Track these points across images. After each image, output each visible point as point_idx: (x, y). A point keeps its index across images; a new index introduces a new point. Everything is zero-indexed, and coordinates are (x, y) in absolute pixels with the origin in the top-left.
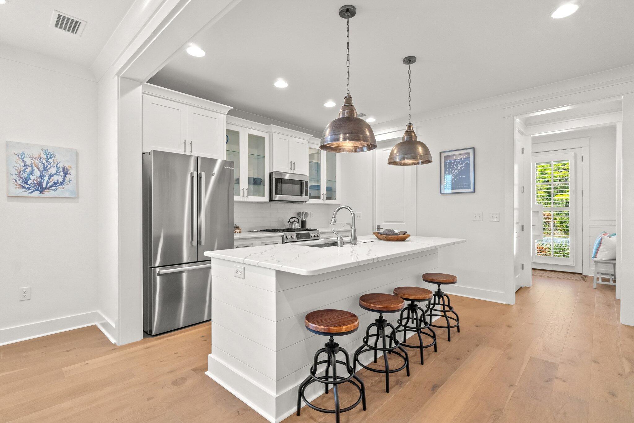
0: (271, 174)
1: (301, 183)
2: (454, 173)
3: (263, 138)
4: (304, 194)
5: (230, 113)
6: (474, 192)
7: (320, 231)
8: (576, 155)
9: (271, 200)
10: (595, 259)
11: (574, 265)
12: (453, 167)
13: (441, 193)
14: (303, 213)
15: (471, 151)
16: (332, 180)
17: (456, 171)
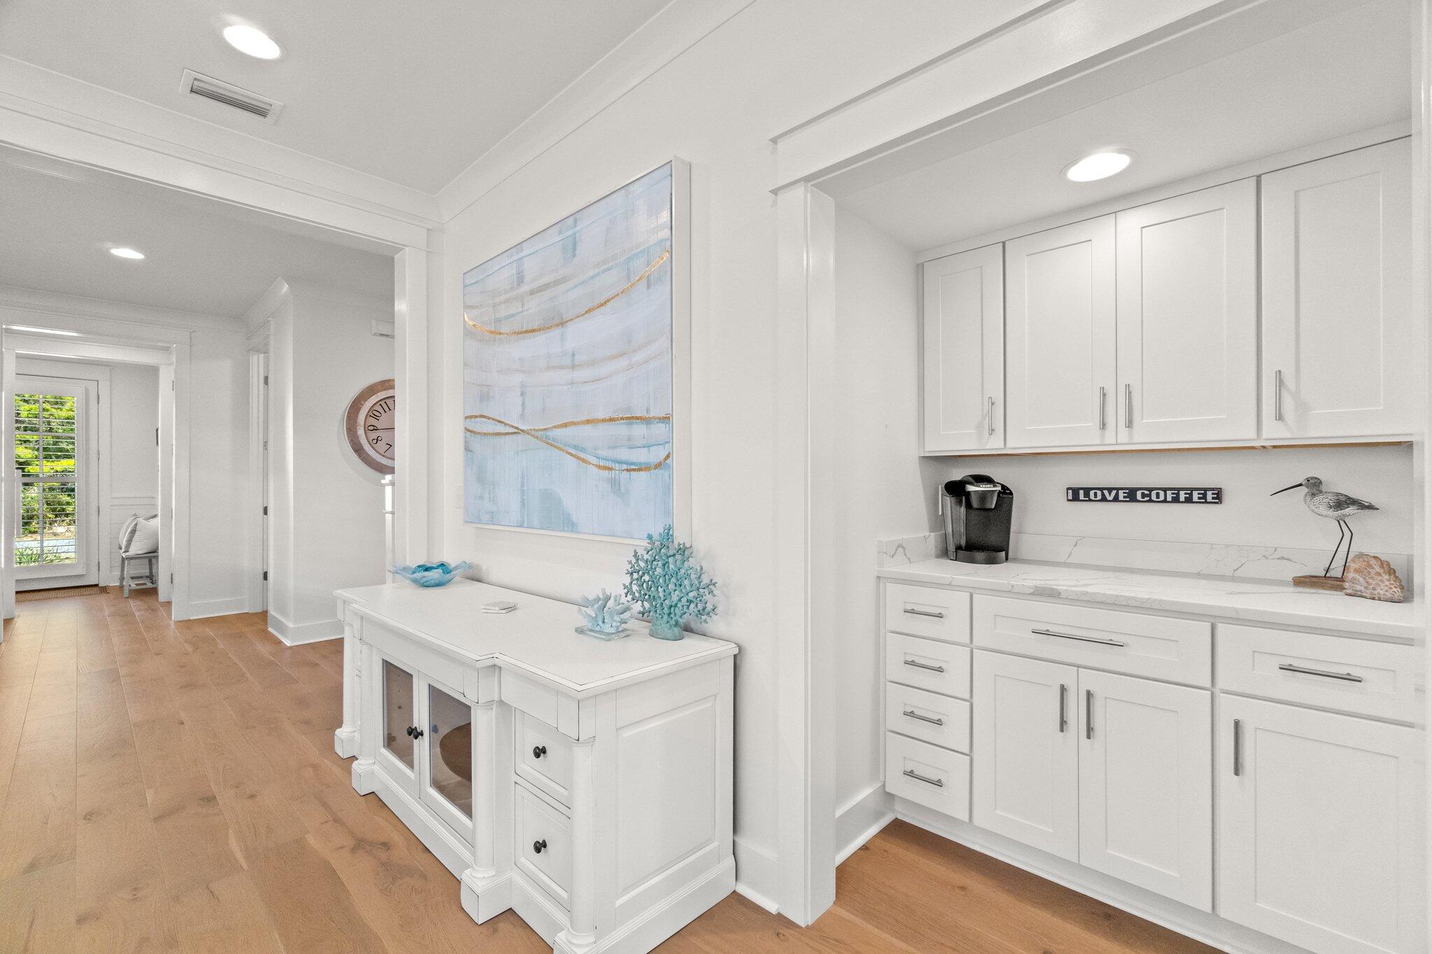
10: (125, 554)
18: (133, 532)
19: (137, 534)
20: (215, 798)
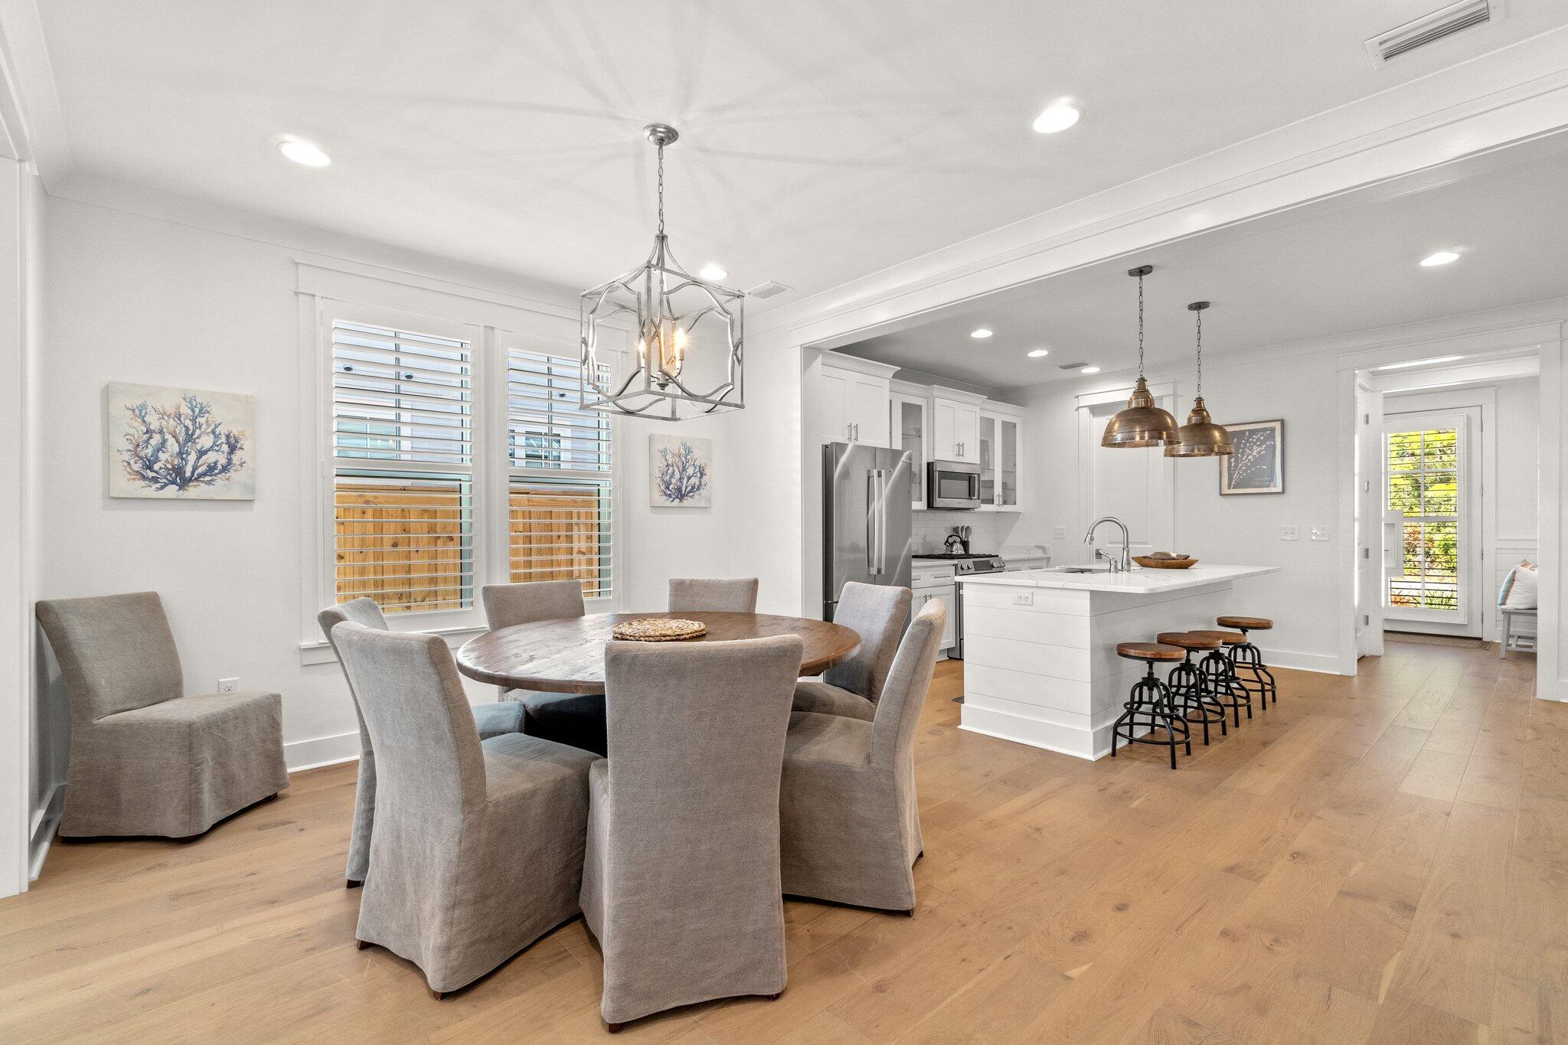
0: (930, 465)
1: (970, 478)
2: (1245, 460)
3: (920, 407)
4: (976, 497)
5: (896, 376)
6: (1283, 492)
7: (1003, 559)
8: (1469, 419)
9: (930, 505)
10: (1503, 607)
11: (1466, 623)
12: (1244, 451)
13: (1221, 494)
14: (963, 527)
15: (1278, 426)
16: (1009, 471)
17: (1250, 457)
18: (1512, 581)
19: (1516, 583)
20: (1415, 909)
